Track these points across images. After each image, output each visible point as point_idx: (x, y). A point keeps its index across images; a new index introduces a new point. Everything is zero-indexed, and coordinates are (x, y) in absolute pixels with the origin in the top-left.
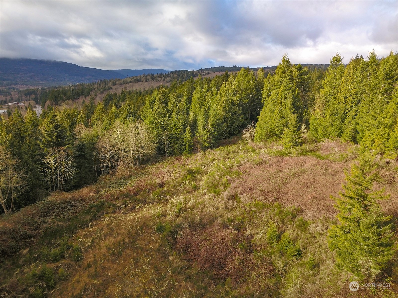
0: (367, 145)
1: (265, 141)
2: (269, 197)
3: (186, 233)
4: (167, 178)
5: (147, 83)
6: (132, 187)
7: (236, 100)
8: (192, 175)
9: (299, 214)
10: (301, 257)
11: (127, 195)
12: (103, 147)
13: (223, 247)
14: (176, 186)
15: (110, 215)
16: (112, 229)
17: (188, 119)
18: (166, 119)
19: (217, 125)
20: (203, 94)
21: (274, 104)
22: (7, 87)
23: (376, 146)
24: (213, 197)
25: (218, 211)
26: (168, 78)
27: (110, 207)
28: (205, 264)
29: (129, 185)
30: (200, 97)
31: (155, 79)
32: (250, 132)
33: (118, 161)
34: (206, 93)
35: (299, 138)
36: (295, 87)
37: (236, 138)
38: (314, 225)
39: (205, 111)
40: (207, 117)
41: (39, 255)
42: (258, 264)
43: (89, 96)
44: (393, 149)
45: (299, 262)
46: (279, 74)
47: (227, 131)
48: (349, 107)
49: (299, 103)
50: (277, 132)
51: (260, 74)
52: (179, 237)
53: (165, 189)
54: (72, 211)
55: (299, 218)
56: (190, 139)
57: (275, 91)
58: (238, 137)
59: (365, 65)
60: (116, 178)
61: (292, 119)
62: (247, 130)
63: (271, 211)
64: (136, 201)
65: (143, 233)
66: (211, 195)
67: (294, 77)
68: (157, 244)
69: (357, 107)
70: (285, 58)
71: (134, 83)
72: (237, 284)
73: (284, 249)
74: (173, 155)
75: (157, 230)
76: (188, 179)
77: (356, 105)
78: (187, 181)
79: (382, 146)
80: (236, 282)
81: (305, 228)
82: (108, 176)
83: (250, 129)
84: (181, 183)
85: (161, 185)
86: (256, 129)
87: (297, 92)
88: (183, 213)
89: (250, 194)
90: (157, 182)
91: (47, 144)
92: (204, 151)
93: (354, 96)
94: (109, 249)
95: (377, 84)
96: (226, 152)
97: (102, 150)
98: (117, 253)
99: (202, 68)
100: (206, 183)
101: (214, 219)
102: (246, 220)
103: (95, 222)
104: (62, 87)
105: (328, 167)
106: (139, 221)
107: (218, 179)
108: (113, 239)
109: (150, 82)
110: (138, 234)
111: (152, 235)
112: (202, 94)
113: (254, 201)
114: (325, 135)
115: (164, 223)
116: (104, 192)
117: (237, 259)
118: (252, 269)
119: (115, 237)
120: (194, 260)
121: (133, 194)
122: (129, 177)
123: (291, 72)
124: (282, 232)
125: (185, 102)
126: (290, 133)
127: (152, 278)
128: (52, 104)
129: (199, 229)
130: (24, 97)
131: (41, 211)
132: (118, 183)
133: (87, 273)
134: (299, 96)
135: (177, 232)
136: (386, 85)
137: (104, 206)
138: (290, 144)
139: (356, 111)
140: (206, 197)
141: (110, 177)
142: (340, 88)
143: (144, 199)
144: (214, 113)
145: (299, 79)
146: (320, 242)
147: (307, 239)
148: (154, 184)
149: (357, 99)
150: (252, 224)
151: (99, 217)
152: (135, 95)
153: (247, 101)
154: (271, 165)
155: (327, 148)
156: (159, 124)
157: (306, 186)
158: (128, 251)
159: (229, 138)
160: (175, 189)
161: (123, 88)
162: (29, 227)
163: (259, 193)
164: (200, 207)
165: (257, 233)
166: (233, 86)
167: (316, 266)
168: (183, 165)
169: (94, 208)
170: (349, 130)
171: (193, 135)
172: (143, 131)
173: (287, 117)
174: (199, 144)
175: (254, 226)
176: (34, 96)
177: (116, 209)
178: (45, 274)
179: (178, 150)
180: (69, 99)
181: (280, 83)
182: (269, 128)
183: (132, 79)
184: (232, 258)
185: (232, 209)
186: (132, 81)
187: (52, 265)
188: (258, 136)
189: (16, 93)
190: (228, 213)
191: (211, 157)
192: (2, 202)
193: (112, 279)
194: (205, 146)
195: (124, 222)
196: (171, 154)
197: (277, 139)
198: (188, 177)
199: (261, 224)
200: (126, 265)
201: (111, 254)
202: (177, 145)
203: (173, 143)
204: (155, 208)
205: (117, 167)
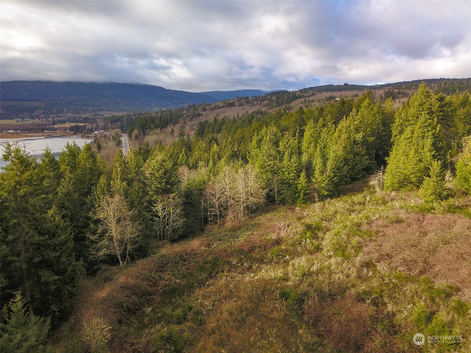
1: (397, 190)
2: (413, 267)
3: (314, 304)
4: (283, 234)
5: (241, 108)
6: (245, 241)
7: (359, 137)
8: (312, 232)
9: (455, 293)
10: (460, 347)
11: (241, 252)
13: (361, 324)
14: (295, 244)
15: (226, 274)
16: (231, 291)
17: (301, 160)
18: (277, 162)
19: (338, 169)
21: (408, 145)
22: (93, 114)
24: (341, 262)
25: (349, 279)
26: (265, 102)
27: (225, 264)
28: (339, 342)
29: (241, 239)
30: (314, 133)
31: (250, 103)
32: (378, 178)
33: (227, 211)
34: (321, 129)
35: (444, 190)
36: (435, 123)
37: (359, 183)
39: (321, 150)
40: (325, 159)
41: (163, 315)
42: (404, 349)
43: (178, 124)
45: (457, 352)
46: (414, 108)
47: (348, 176)
49: (441, 143)
50: (413, 180)
51: (389, 105)
52: (306, 307)
53: (283, 247)
54: (185, 266)
55: (455, 298)
56: (305, 186)
57: (409, 129)
58: (362, 182)
60: (225, 229)
61: (435, 167)
62: (375, 176)
63: (417, 286)
64: (253, 259)
65: (265, 298)
66: (339, 259)
67: (435, 109)
68: (282, 313)
71: (226, 108)
74: (284, 204)
75: (280, 296)
76: (308, 236)
78: (307, 239)
81: (464, 312)
82: (216, 226)
83: (378, 175)
84: (301, 241)
85: (278, 242)
86: (386, 175)
87: (438, 129)
88: (307, 278)
89: (388, 262)
90: (273, 238)
91: (156, 191)
92: (323, 201)
94: (231, 314)
96: (349, 203)
97: (210, 197)
98: (240, 319)
100: (332, 244)
101: (345, 288)
102: (385, 294)
103: (211, 281)
104: (148, 113)
106: (259, 284)
107: (346, 240)
108: (233, 303)
109: (245, 106)
110: (259, 300)
111: (274, 301)
112: (316, 129)
113: (394, 272)
115: (286, 288)
116: (215, 245)
117: (378, 340)
119: (236, 301)
120: (326, 336)
121: (248, 250)
122: (240, 228)
123: (431, 104)
124: (433, 313)
125: (297, 140)
126: (432, 183)
128: (140, 133)
129: (329, 299)
130: (109, 125)
131: (157, 266)
132: (229, 235)
133: (212, 340)
134: (441, 134)
135: (303, 301)
137: (217, 263)
138: (432, 197)
140: (333, 261)
141: (218, 228)
143: (261, 258)
144: (334, 154)
145: (440, 112)
147: (466, 325)
148: (270, 240)
150: (393, 299)
151: (215, 275)
153: (373, 138)
156: (268, 168)
157: (461, 257)
158: (251, 319)
159: (350, 183)
160: (295, 248)
161: (214, 114)
162: (148, 283)
163: (400, 261)
164: (326, 272)
165: (400, 311)
166: (355, 121)
168: (299, 218)
169: (208, 265)
171: (309, 181)
173: (426, 161)
174: (316, 192)
175: (395, 302)
176: (120, 123)
177: (232, 268)
178: (172, 336)
179: (291, 198)
180: (157, 127)
181: (416, 118)
182: (402, 173)
183: (224, 103)
184: (371, 339)
185: (366, 279)
186: (224, 105)
187: (176, 328)
188: (388, 184)
189: (102, 120)
190: (362, 283)
191: (332, 209)
192: (118, 253)
193: (239, 349)
194: (323, 194)
195: (241, 283)
196: (282, 202)
197: (412, 188)
198: (308, 234)
199: (404, 300)
200: (252, 335)
201: (234, 321)
202: (289, 192)
203: (284, 190)
204: (274, 269)
205: (226, 217)
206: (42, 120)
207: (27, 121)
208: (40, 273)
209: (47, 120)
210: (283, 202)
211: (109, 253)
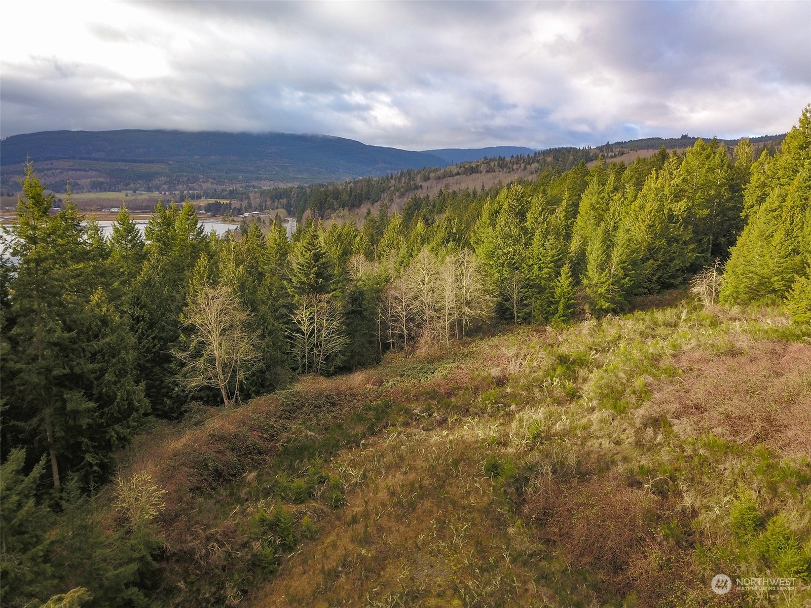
1: (746, 304)
2: (742, 429)
3: (546, 485)
4: (513, 368)
5: (490, 175)
6: (444, 379)
7: (680, 209)
8: (568, 368)
11: (432, 394)
12: (396, 298)
13: (625, 525)
14: (531, 387)
15: (399, 429)
16: (401, 457)
17: (568, 248)
18: (519, 247)
19: (632, 264)
20: (604, 197)
21: (774, 221)
22: (244, 185)
24: (611, 418)
25: (619, 448)
26: (533, 165)
27: (401, 413)
28: (582, 555)
29: (438, 375)
30: (598, 203)
31: (506, 167)
32: (708, 282)
33: (422, 328)
34: (611, 195)
37: (675, 293)
39: (607, 232)
40: (608, 244)
41: (273, 486)
42: (703, 575)
43: (379, 202)
46: (789, 152)
47: (655, 278)
50: (776, 286)
52: (530, 490)
53: (509, 390)
54: (333, 414)
56: (568, 291)
57: (777, 192)
58: (680, 291)
60: (415, 359)
62: (702, 278)
63: (744, 463)
64: (450, 407)
65: (459, 472)
66: (606, 413)
68: (486, 498)
71: (464, 176)
73: (772, 553)
75: (488, 470)
76: (559, 374)
78: (554, 379)
80: (650, 606)
82: (403, 354)
83: (709, 274)
84: (542, 382)
85: (501, 382)
86: (724, 276)
88: (542, 443)
89: (695, 418)
90: (493, 374)
91: (299, 288)
92: (598, 318)
94: (393, 494)
96: (648, 323)
97: (392, 303)
98: (407, 503)
99: (608, 143)
100: (597, 387)
101: (610, 463)
102: (683, 475)
103: (371, 439)
104: (333, 185)
106: (452, 448)
107: (624, 381)
108: (400, 476)
109: (497, 173)
110: (448, 474)
111: (475, 478)
112: (601, 196)
113: (704, 436)
115: (501, 457)
116: (391, 383)
117: (655, 557)
118: (689, 584)
119: (406, 473)
120: (559, 543)
121: (445, 393)
122: (440, 359)
124: (769, 515)
125: (564, 213)
126: (809, 288)
127: (470, 564)
128: (314, 215)
129: (575, 481)
130: (269, 203)
131: (282, 408)
132: (418, 368)
133: (350, 533)
135: (527, 480)
137: (389, 410)
138: (808, 314)
140: (595, 417)
141: (404, 357)
143: (466, 405)
144: (627, 237)
148: (487, 377)
150: (696, 485)
151: (380, 430)
152: (463, 200)
153: (706, 212)
154: (754, 360)
156: (504, 258)
158: (427, 504)
159: (658, 293)
160: (530, 392)
161: (441, 185)
162: (260, 434)
163: (718, 418)
164: (580, 435)
165: (708, 508)
166: (674, 179)
168: (550, 345)
169: (371, 412)
171: (577, 282)
172: (471, 270)
173: (806, 251)
174: (588, 303)
175: (699, 490)
176: (285, 200)
177: (410, 419)
178: (280, 521)
179: (542, 312)
180: (343, 206)
181: (791, 173)
182: (756, 274)
183: (460, 168)
184: (643, 552)
185: (652, 448)
186: (460, 171)
187: (293, 508)
188: (727, 293)
189: (258, 195)
190: (642, 455)
191: (613, 332)
192: (221, 383)
193: (394, 552)
194: (601, 306)
195: (424, 445)
196: (525, 319)
197: (775, 301)
198: (559, 370)
199: (718, 488)
200: (423, 531)
201: (396, 505)
202: (539, 302)
203: (531, 298)
204: (485, 427)
205: (419, 339)
206: (165, 194)
207: (142, 194)
208: (65, 396)
209: (171, 194)
210: (527, 320)
211: (207, 384)
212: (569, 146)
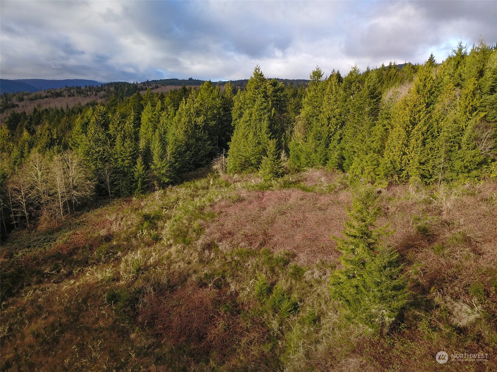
0: (357, 173)
1: (240, 172)
2: (253, 241)
3: (151, 300)
4: (115, 228)
5: (71, 98)
6: (65, 243)
7: (200, 121)
8: (151, 222)
9: (291, 259)
10: (299, 311)
11: (57, 256)
12: (15, 190)
13: (202, 311)
14: (129, 238)
15: (34, 287)
16: (39, 307)
17: (138, 146)
18: (107, 147)
19: (178, 154)
20: (156, 114)
21: (248, 128)
23: (367, 174)
24: (183, 249)
25: (190, 266)
26: (101, 93)
27: (33, 275)
28: (179, 337)
29: (60, 242)
30: (153, 118)
31: (82, 93)
32: (221, 162)
33: (40, 209)
34: (160, 113)
35: (280, 168)
36: (270, 106)
37: (203, 169)
38: (310, 272)
39: (160, 135)
40: (164, 144)
42: (247, 327)
44: (383, 177)
45: (296, 318)
46: (251, 90)
47: (191, 162)
48: (334, 130)
49: (276, 126)
50: (253, 162)
51: (228, 89)
52: (140, 306)
53: (115, 243)
55: (292, 264)
56: (143, 174)
57: (247, 112)
58: (206, 168)
59: (348, 81)
60: (37, 233)
61: (271, 146)
62: (217, 160)
63: (257, 260)
64: (73, 263)
65: (88, 306)
66: (179, 246)
67: (269, 93)
68: (111, 319)
69: (341, 130)
70: (257, 71)
71: (52, 98)
72: (224, 357)
73: (277, 305)
74: (120, 197)
75: (109, 300)
76: (145, 227)
77: (341, 127)
78: (144, 230)
79: (372, 174)
80: (222, 354)
81: (300, 276)
82: (26, 231)
83: (221, 158)
84: (136, 234)
85: (108, 238)
86: (228, 158)
87: (273, 112)
88: (143, 273)
89: (230, 240)
90: (102, 234)
92: (163, 188)
93: (338, 117)
94: (38, 336)
95: (362, 104)
96: (192, 188)
97: (12, 194)
98: (51, 340)
99: (148, 80)
100: (171, 231)
101: (186, 276)
102: (228, 274)
103: (11, 300)
105: (316, 201)
106: (80, 291)
107: (187, 225)
108: (41, 321)
109: (76, 97)
110: (80, 310)
111: (101, 308)
112: (154, 113)
113: (235, 249)
114: (309, 163)
115: (117, 289)
116: (20, 254)
117: (221, 324)
118: (241, 335)
119: (46, 318)
120: (164, 334)
121: (67, 253)
122: (59, 230)
123: (265, 88)
124: (273, 284)
125: (132, 124)
126: (269, 162)
127: (107, 368)
129: (168, 292)
132: (42, 239)
134: (275, 118)
135: (137, 299)
136: (371, 105)
137: (23, 275)
138: (270, 175)
139: (341, 135)
140: (173, 249)
141: (27, 233)
142: (323, 108)
143: (85, 259)
144: (174, 138)
145: (274, 97)
146: (318, 291)
147: (303, 289)
148: (97, 237)
149: (342, 120)
150: (235, 278)
151: (17, 291)
152: (55, 115)
153: (214, 123)
154: (250, 202)
155: (312, 179)
156: (97, 155)
157: (296, 224)
158: (68, 336)
159: (194, 170)
160: (129, 242)
161: (35, 104)
163: (241, 237)
164: (165, 263)
165: (243, 289)
166: (195, 104)
167: (316, 320)
168: (136, 209)
169: (7, 279)
170: (334, 156)
171: (147, 168)
172: (75, 164)
173: (264, 143)
174: (156, 180)
175: (238, 280)
177: (42, 278)
179: (127, 188)
181: (253, 101)
182: (243, 156)
183: (48, 93)
184: (214, 325)
185: (209, 262)
186: (48, 95)
188: (231, 167)
190: (204, 267)
191: (174, 196)
194: (164, 181)
195: (56, 294)
196: (116, 194)
197: (253, 170)
198: (146, 225)
199: (247, 276)
200: (67, 356)
201: (42, 344)
202: (125, 182)
203: (119, 180)
204: (102, 270)
205: (39, 218)
210: (118, 194)
212: (123, 81)
